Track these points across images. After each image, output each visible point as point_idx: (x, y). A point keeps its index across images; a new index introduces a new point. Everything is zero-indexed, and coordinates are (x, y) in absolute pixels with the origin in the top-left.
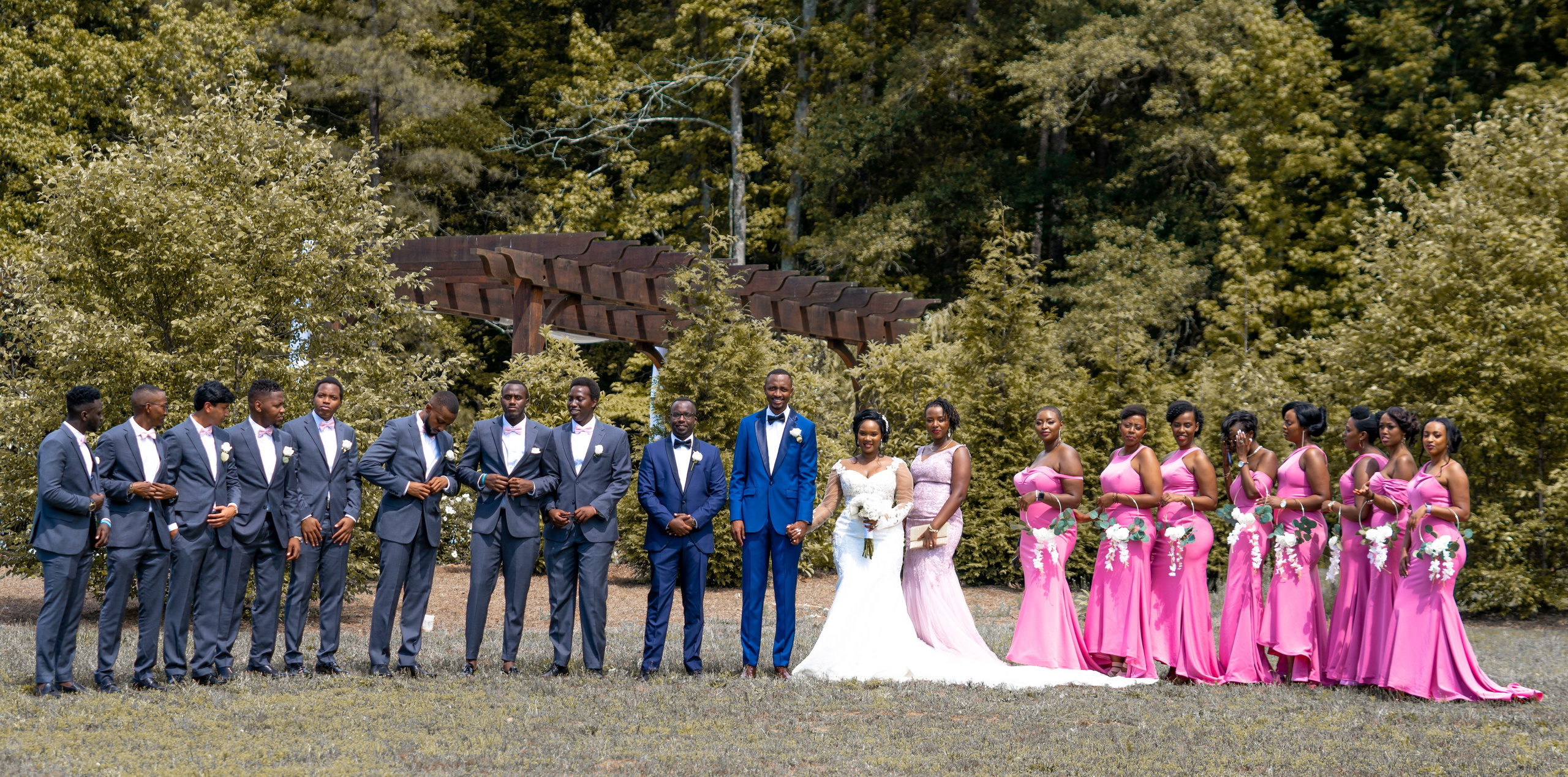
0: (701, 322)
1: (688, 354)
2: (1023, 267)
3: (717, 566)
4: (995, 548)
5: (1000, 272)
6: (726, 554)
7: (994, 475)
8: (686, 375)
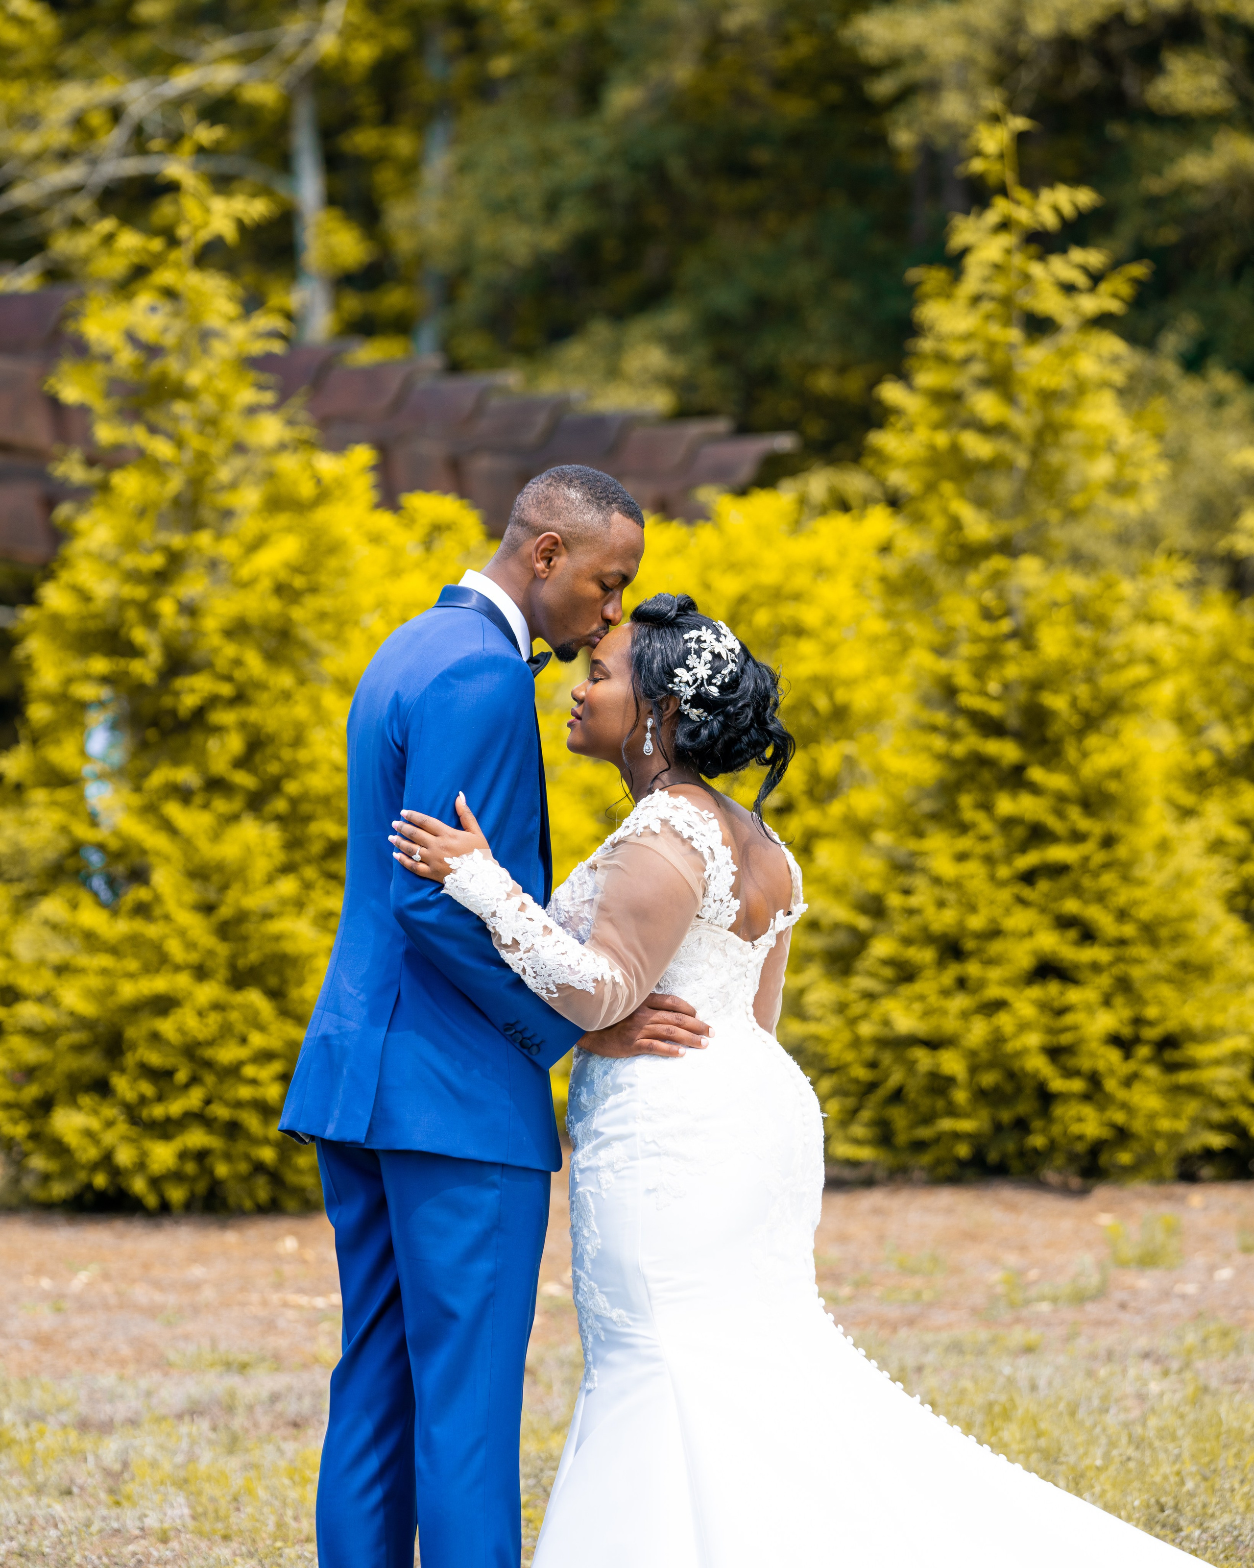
0: (162, 448)
1: (130, 543)
2: (1069, 289)
3: (228, 1157)
4: (1011, 1075)
5: (1006, 301)
6: (252, 1122)
7: (1003, 872)
8: (122, 604)
